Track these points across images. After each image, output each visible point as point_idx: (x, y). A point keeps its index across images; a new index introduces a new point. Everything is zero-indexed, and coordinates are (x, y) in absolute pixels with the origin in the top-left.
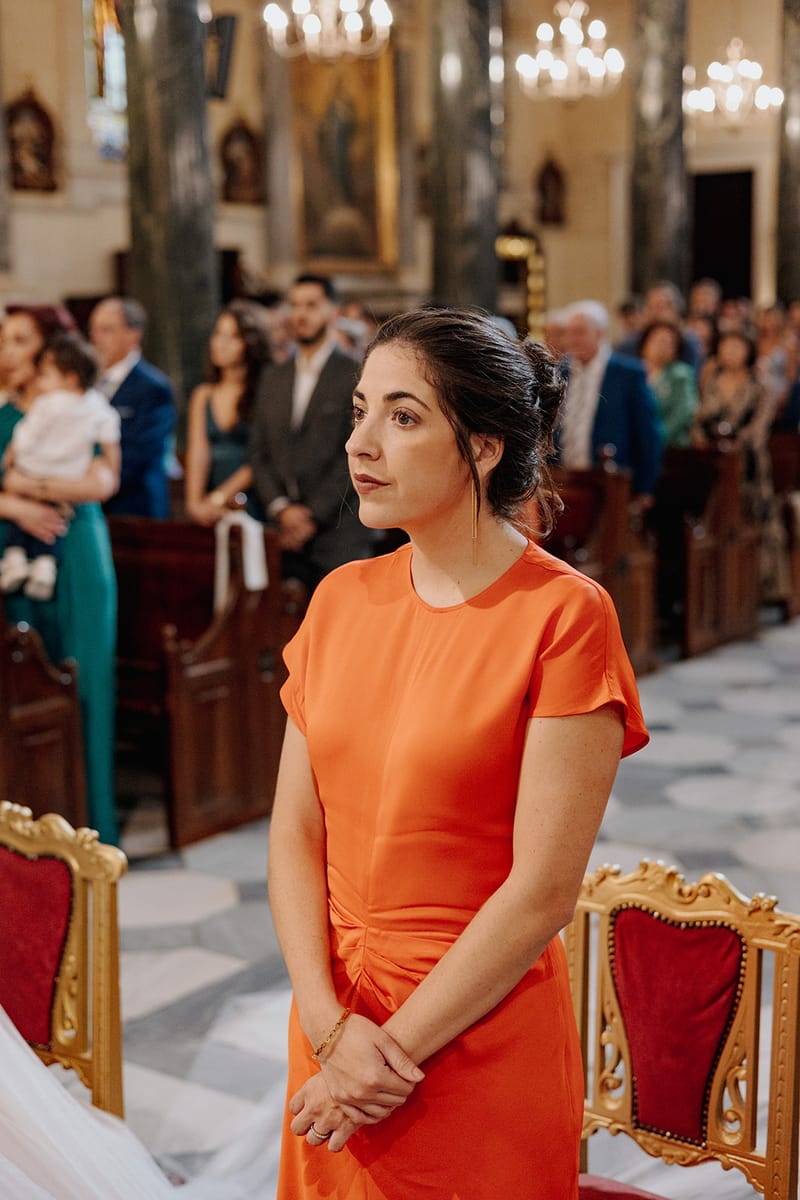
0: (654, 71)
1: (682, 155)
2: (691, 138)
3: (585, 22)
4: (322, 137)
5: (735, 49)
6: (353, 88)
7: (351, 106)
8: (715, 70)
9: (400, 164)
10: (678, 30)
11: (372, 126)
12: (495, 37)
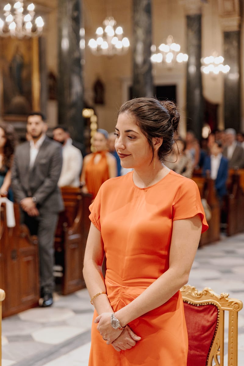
0: (140, 47)
1: (152, 78)
2: (155, 72)
3: (115, 27)
4: (11, 68)
5: (170, 39)
6: (23, 50)
7: (22, 57)
8: (162, 47)
9: (41, 80)
10: (149, 32)
11: (30, 65)
12: (82, 32)
